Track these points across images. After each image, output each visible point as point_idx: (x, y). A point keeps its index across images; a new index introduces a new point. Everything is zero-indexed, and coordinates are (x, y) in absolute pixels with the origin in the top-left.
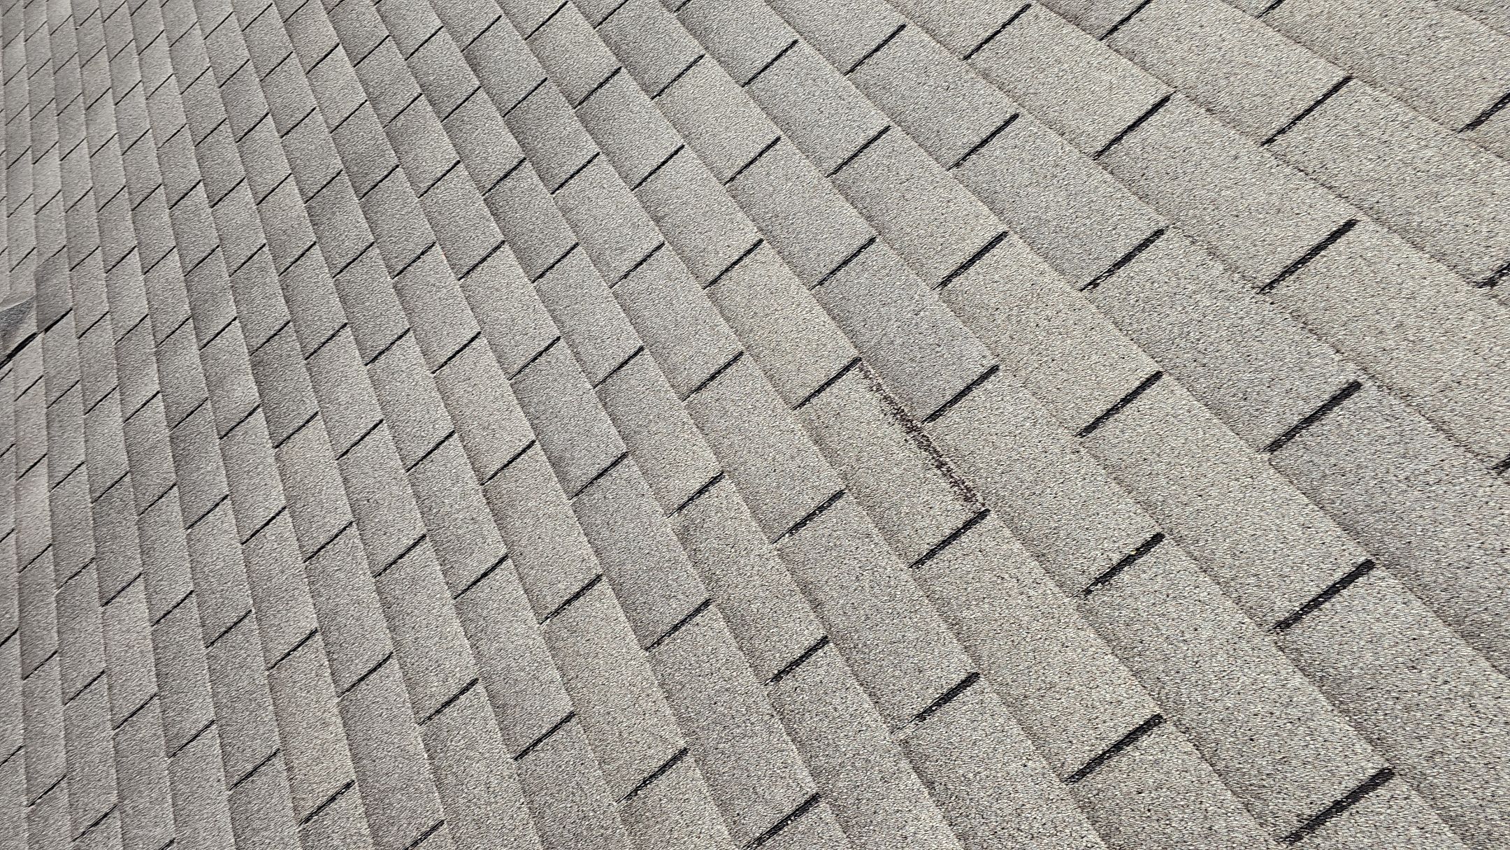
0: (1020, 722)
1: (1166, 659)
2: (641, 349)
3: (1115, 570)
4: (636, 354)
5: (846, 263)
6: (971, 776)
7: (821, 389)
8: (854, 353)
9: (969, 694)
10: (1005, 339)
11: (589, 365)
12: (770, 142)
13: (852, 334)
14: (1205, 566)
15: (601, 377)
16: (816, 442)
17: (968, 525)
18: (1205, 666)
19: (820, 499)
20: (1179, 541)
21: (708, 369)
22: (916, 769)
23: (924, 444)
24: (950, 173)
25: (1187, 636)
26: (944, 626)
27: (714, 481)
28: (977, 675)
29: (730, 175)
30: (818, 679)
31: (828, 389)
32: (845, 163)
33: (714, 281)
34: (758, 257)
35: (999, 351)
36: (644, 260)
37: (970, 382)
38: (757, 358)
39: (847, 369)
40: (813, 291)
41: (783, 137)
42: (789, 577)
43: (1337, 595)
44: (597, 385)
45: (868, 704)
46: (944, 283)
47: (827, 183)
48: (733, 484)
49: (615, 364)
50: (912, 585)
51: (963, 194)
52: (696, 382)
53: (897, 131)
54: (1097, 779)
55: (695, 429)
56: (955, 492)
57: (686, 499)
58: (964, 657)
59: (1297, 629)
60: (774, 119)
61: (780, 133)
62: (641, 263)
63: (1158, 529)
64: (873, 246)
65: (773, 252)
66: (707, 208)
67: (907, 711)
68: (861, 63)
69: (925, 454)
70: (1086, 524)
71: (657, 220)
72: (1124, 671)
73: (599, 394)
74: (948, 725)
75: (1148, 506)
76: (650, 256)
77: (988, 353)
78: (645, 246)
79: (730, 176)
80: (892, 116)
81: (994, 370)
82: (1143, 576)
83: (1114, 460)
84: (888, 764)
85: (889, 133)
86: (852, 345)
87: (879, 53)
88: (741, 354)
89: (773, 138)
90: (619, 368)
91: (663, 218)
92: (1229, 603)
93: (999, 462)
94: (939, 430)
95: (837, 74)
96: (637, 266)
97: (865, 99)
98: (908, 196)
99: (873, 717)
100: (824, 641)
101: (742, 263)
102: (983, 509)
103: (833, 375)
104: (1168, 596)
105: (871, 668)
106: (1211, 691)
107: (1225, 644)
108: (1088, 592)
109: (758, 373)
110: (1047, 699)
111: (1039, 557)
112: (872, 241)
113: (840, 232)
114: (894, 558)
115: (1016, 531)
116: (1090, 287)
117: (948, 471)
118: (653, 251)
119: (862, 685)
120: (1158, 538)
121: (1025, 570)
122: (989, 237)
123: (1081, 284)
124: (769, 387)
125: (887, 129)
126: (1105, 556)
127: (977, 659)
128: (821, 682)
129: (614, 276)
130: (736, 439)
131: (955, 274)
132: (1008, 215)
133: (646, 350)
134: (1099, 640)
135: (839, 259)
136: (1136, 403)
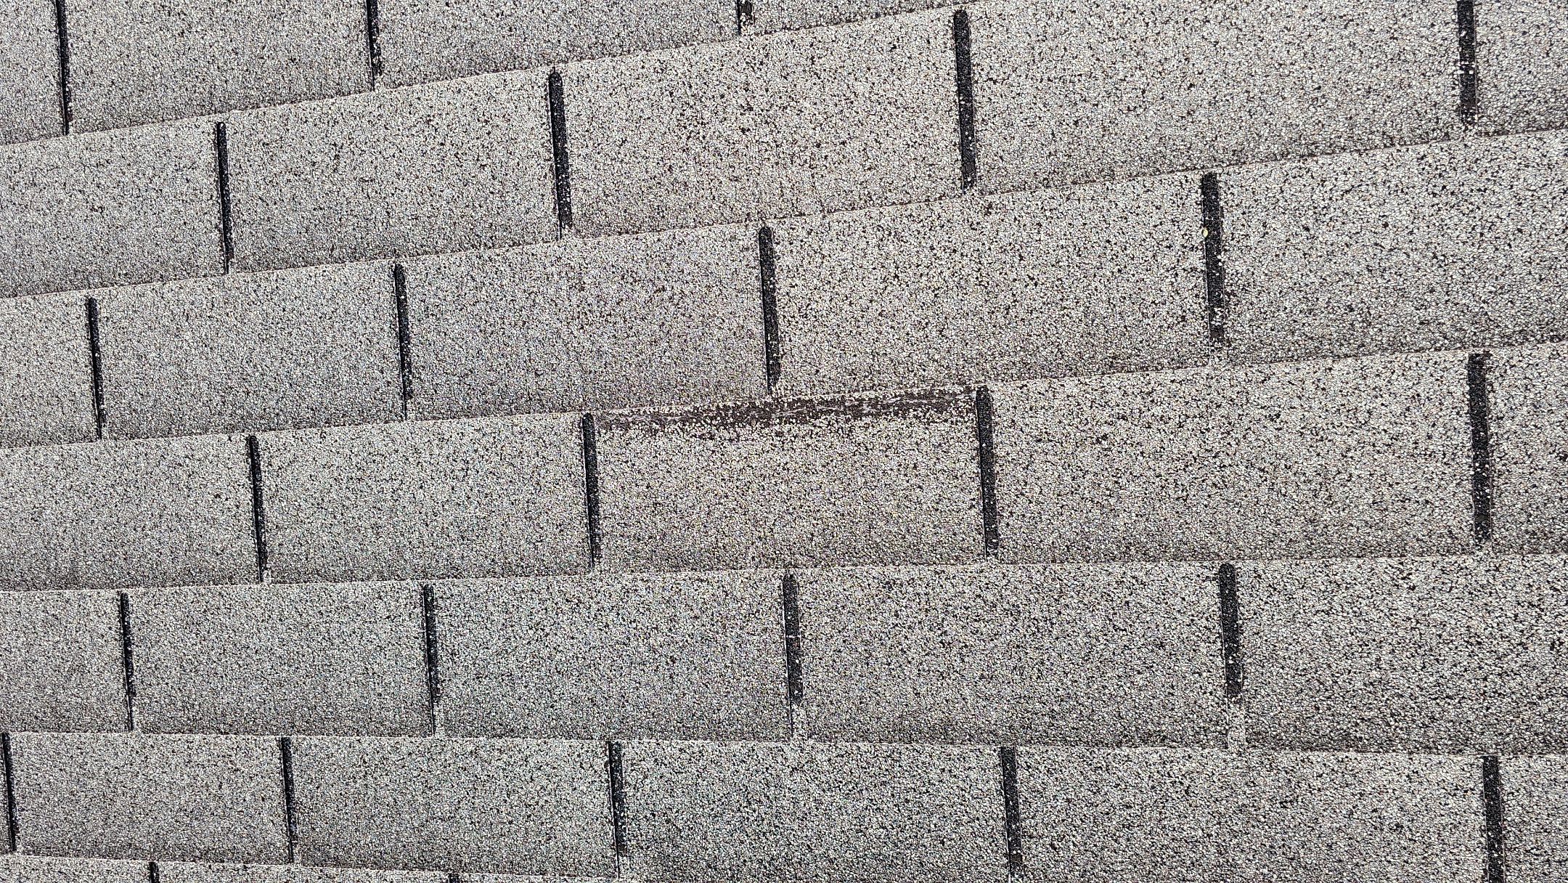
0: (1346, 554)
1: (1403, 293)
2: (284, 745)
3: (1214, 275)
4: (286, 758)
5: (403, 337)
6: (1375, 674)
7: (592, 506)
8: (570, 418)
9: (1247, 598)
10: (729, 190)
11: (244, 846)
12: (84, 320)
13: (535, 402)
14: (1304, 151)
15: (280, 840)
16: (677, 568)
17: (984, 433)
18: (1450, 247)
19: (774, 620)
20: (1239, 158)
21: (410, 658)
22: (1308, 747)
23: (805, 411)
24: (381, 89)
25: (1387, 243)
26: (1116, 568)
27: (614, 765)
28: (1226, 569)
29: (89, 417)
30: (1061, 803)
31: (601, 496)
32: (226, 230)
33: (262, 555)
34: (276, 462)
35: (741, 209)
36: (127, 644)
37: (758, 284)
38: (455, 571)
39: (588, 446)
40: (411, 415)
41: (95, 294)
42: (864, 746)
43: (1475, 9)
44: (291, 854)
45: (1154, 754)
46: (564, 214)
47: (235, 277)
48: (645, 740)
49: (277, 800)
50: (1016, 573)
51: (434, 95)
52: (415, 689)
53: (237, 121)
54: (1507, 503)
55: (499, 743)
56: (916, 417)
57: (610, 829)
58: (1184, 568)
59: (1487, 93)
60: (48, 287)
61: (79, 296)
62: (127, 654)
63: (1196, 177)
64: (410, 278)
65: (287, 436)
66: (120, 489)
67: (1208, 702)
68: (65, 97)
69: (822, 421)
70: (1109, 268)
71: (71, 580)
72: (1376, 362)
73: (308, 860)
74: (1273, 657)
75: (1154, 167)
76: (126, 630)
77: (729, 229)
78: (102, 628)
79: (92, 419)
80: (206, 108)
81: (765, 237)
82: (1252, 242)
83: (1046, 165)
84: (1267, 781)
85: (229, 132)
86: (555, 414)
87: (73, 59)
88: (427, 591)
89: (82, 312)
90: (289, 799)
91: (74, 570)
92: (1381, 156)
93: (919, 326)
94: (802, 377)
95: (52, 143)
96: (127, 664)
97: (137, 131)
98: (369, 172)
99: (1182, 761)
100: (1008, 759)
101: (266, 494)
102: (974, 395)
103: (581, 471)
104: (1307, 229)
105: (1105, 712)
106: (1491, 266)
107: (1436, 201)
108: (1217, 332)
109: (480, 585)
110: (1339, 493)
111: (1113, 365)
112: (398, 274)
113: (341, 312)
114: (951, 570)
115: (1048, 372)
116: (743, 18)
117: (874, 406)
118: (122, 620)
119: (1119, 744)
120: (1209, 185)
121: (1115, 396)
122: (539, 103)
123: (730, 27)
124: (522, 583)
125: (220, 131)
126: (1181, 273)
127: (1201, 554)
128: (1068, 801)
129: (114, 711)
130: (569, 687)
131: (561, 190)
132: (527, 51)
133: (293, 738)
134: (1302, 365)
135: (388, 342)
136: (979, 75)
